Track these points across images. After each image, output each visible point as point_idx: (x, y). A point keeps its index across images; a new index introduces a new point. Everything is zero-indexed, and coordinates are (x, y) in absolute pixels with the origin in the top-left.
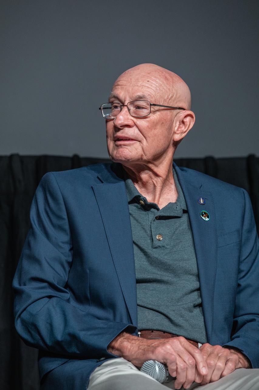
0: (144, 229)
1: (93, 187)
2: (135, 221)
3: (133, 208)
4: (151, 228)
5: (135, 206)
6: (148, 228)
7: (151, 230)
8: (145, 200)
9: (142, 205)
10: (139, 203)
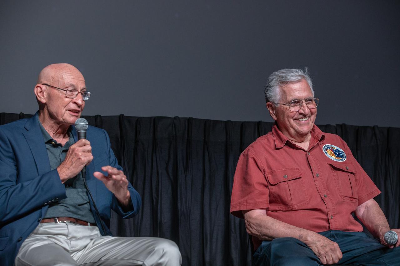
0: (56, 157)
1: (23, 133)
2: (51, 153)
3: (48, 146)
4: (60, 157)
5: (49, 145)
6: (58, 157)
7: (60, 158)
8: (55, 142)
9: (53, 145)
10: (51, 143)
